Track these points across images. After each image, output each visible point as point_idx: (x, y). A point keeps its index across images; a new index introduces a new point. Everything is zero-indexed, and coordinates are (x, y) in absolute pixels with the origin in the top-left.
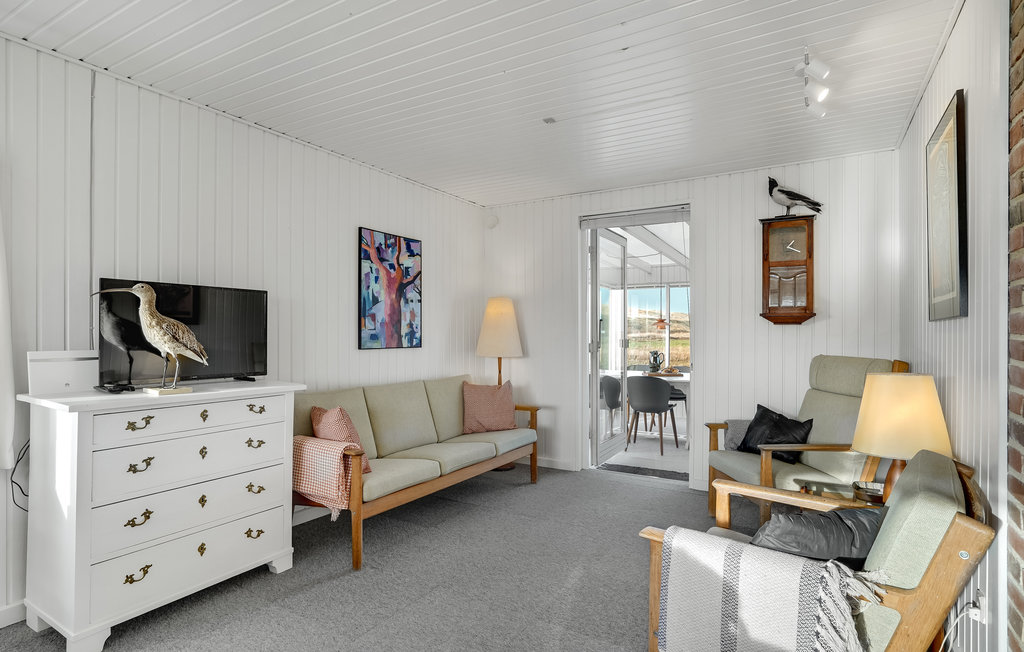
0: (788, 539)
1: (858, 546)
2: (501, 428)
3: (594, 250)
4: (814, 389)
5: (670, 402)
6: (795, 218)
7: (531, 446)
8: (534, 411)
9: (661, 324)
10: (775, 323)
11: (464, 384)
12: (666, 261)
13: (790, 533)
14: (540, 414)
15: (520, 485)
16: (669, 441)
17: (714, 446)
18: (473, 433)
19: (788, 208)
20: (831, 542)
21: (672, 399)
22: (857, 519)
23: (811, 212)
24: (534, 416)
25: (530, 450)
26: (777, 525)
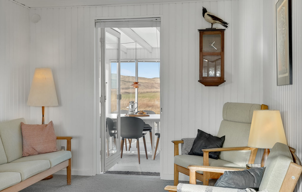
0: (230, 182)
1: (256, 183)
2: (48, 151)
3: (103, 41)
4: (225, 120)
5: (143, 132)
6: (215, 30)
7: (68, 162)
8: (69, 140)
9: (136, 85)
10: (205, 86)
11: (22, 124)
12: (139, 46)
13: (231, 179)
14: (73, 142)
15: (61, 187)
16: (143, 155)
17: (176, 153)
18: (29, 155)
19: (212, 24)
20: (247, 181)
21: (144, 130)
22: (255, 172)
23: (223, 27)
24: (69, 143)
25: (67, 164)
26: (226, 176)
